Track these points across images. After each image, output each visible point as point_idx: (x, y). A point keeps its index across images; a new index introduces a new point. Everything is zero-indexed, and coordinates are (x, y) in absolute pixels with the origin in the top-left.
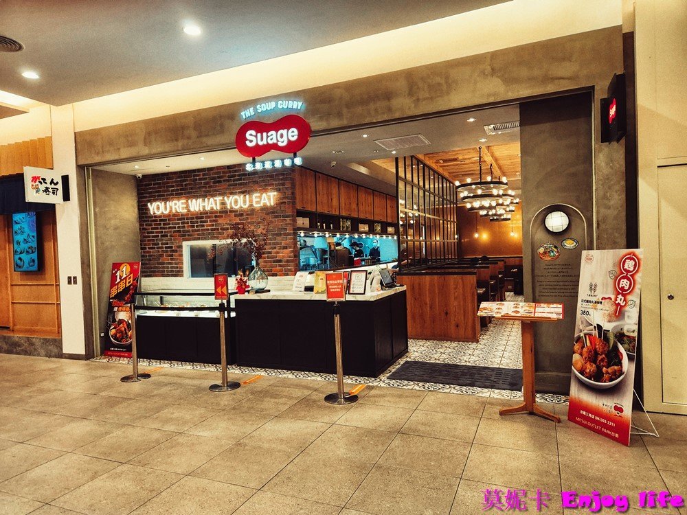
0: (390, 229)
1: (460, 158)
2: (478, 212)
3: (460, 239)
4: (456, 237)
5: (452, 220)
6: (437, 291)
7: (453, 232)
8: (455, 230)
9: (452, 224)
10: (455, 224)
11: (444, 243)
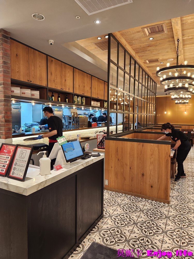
1: (161, 58)
2: (171, 97)
3: (156, 114)
4: (154, 113)
5: (153, 102)
6: (136, 156)
7: (152, 109)
8: (154, 109)
9: (152, 105)
10: (154, 105)
11: (147, 115)
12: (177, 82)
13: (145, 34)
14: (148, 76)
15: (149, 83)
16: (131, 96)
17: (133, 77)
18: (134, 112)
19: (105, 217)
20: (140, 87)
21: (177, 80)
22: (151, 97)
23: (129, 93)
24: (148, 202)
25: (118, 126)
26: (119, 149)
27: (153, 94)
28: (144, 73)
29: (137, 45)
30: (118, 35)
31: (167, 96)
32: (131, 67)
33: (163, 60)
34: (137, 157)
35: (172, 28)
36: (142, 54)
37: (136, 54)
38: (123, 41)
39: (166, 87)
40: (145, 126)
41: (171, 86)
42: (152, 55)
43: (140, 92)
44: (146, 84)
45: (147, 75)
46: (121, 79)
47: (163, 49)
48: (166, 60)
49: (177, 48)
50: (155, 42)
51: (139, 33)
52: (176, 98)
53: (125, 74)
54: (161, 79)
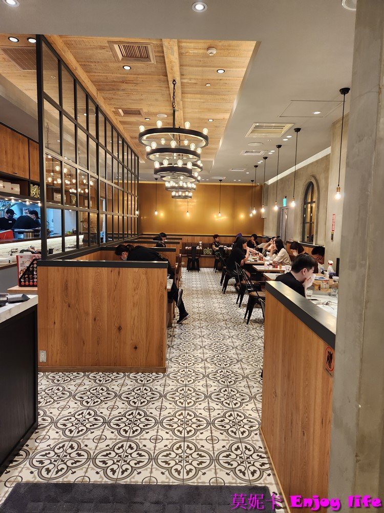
0: (57, 197)
1: (145, 110)
2: (165, 184)
3: (140, 216)
4: (137, 213)
5: (133, 193)
6: (105, 294)
7: (133, 206)
8: (136, 206)
9: (133, 197)
10: (136, 198)
11: (123, 217)
12: (175, 158)
13: (115, 55)
14: (123, 141)
15: (125, 154)
16: (92, 177)
17: (94, 138)
18: (98, 209)
19: (41, 426)
20: (109, 162)
21: (175, 154)
22: (130, 182)
23: (88, 169)
24: (129, 377)
25: (66, 238)
26: (69, 285)
27: (133, 176)
28: (115, 134)
29: (99, 74)
30: (59, 45)
31: (158, 182)
32: (90, 116)
33: (150, 114)
34: (109, 296)
35: (164, 57)
36: (110, 93)
37: (98, 93)
38: (70, 58)
39: (157, 165)
40: (121, 238)
41: (166, 164)
42: (130, 101)
43: (109, 170)
44: (121, 157)
45: (120, 139)
46: (69, 139)
47: (148, 92)
48: (155, 114)
49: (172, 95)
50: (135, 76)
51: (103, 51)
52: (173, 188)
53: (78, 128)
54: (148, 149)
